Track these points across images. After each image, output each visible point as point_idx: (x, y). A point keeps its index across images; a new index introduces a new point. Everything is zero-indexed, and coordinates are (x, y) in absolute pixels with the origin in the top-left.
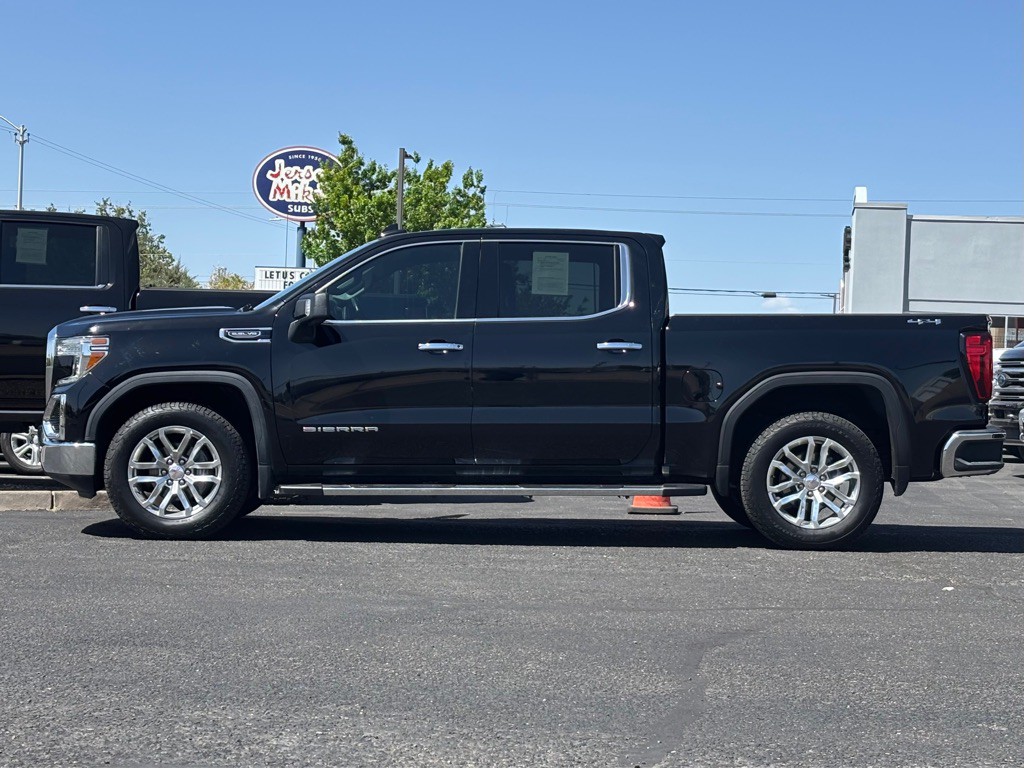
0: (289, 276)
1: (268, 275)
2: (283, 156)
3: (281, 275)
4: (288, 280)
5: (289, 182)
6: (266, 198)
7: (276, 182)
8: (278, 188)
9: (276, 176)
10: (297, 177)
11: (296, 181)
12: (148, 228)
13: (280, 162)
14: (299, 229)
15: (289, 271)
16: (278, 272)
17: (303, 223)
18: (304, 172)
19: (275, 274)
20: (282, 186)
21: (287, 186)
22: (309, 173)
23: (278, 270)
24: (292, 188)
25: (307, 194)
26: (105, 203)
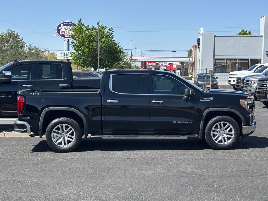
0: (66, 53)
1: (60, 53)
2: (63, 23)
3: (64, 53)
4: (65, 54)
5: (65, 30)
6: (59, 34)
7: (61, 30)
8: (62, 31)
9: (61, 28)
10: (66, 28)
11: (66, 30)
12: (19, 36)
13: (62, 25)
14: (67, 41)
15: (66, 51)
16: (63, 52)
17: (68, 40)
18: (68, 27)
19: (62, 52)
20: (63, 31)
21: (64, 31)
22: (69, 27)
23: (63, 51)
24: (65, 31)
25: (69, 33)
26: (9, 30)
